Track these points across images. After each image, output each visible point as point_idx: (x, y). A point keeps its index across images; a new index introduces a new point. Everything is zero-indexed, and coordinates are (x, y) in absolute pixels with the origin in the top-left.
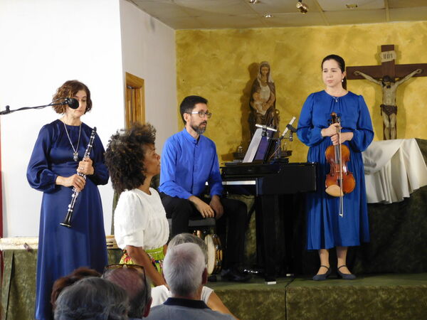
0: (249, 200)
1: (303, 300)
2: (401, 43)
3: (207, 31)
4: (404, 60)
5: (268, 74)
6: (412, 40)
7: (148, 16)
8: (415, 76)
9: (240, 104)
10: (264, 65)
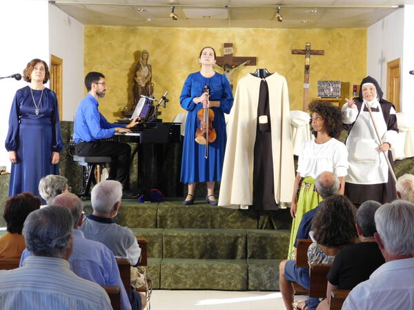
0: (133, 146)
1: (169, 214)
2: (237, 42)
3: (107, 27)
4: (239, 54)
5: (147, 59)
6: (245, 41)
7: (67, 15)
8: (246, 65)
9: (127, 78)
10: (145, 52)
